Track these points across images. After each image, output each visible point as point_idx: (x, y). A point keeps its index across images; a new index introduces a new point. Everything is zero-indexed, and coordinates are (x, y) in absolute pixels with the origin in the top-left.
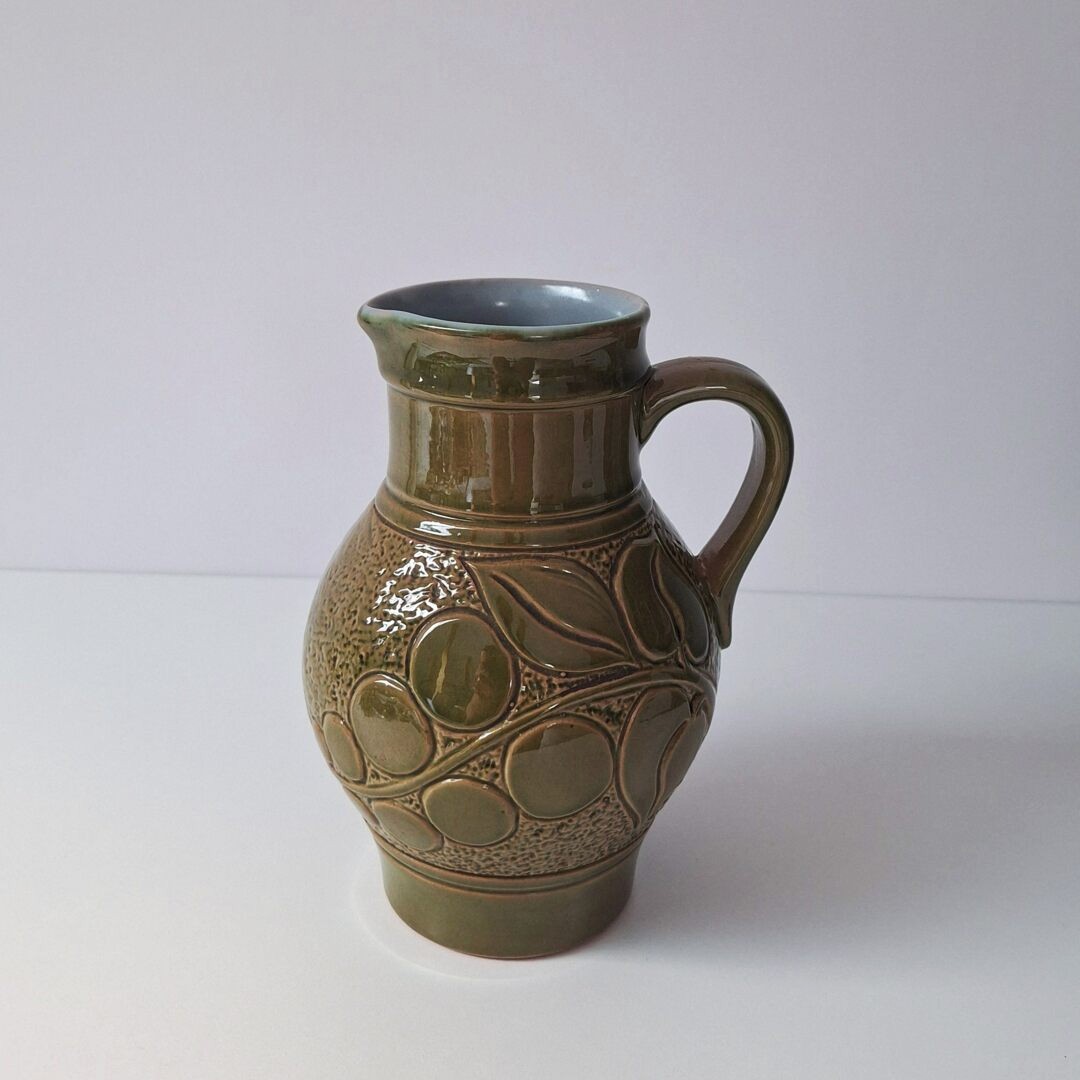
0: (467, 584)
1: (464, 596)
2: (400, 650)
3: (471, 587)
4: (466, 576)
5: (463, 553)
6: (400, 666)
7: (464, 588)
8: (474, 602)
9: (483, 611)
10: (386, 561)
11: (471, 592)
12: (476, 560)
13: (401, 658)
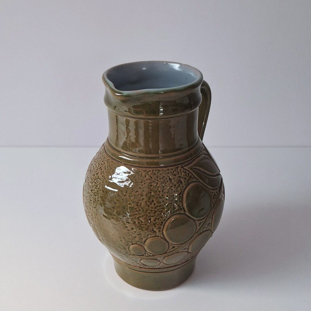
0: (189, 174)
1: (189, 178)
2: (179, 204)
3: (190, 175)
4: (187, 172)
5: (182, 165)
6: (181, 209)
7: (188, 176)
8: (193, 179)
9: (197, 180)
10: (155, 179)
11: (191, 176)
12: (186, 166)
13: (181, 207)
